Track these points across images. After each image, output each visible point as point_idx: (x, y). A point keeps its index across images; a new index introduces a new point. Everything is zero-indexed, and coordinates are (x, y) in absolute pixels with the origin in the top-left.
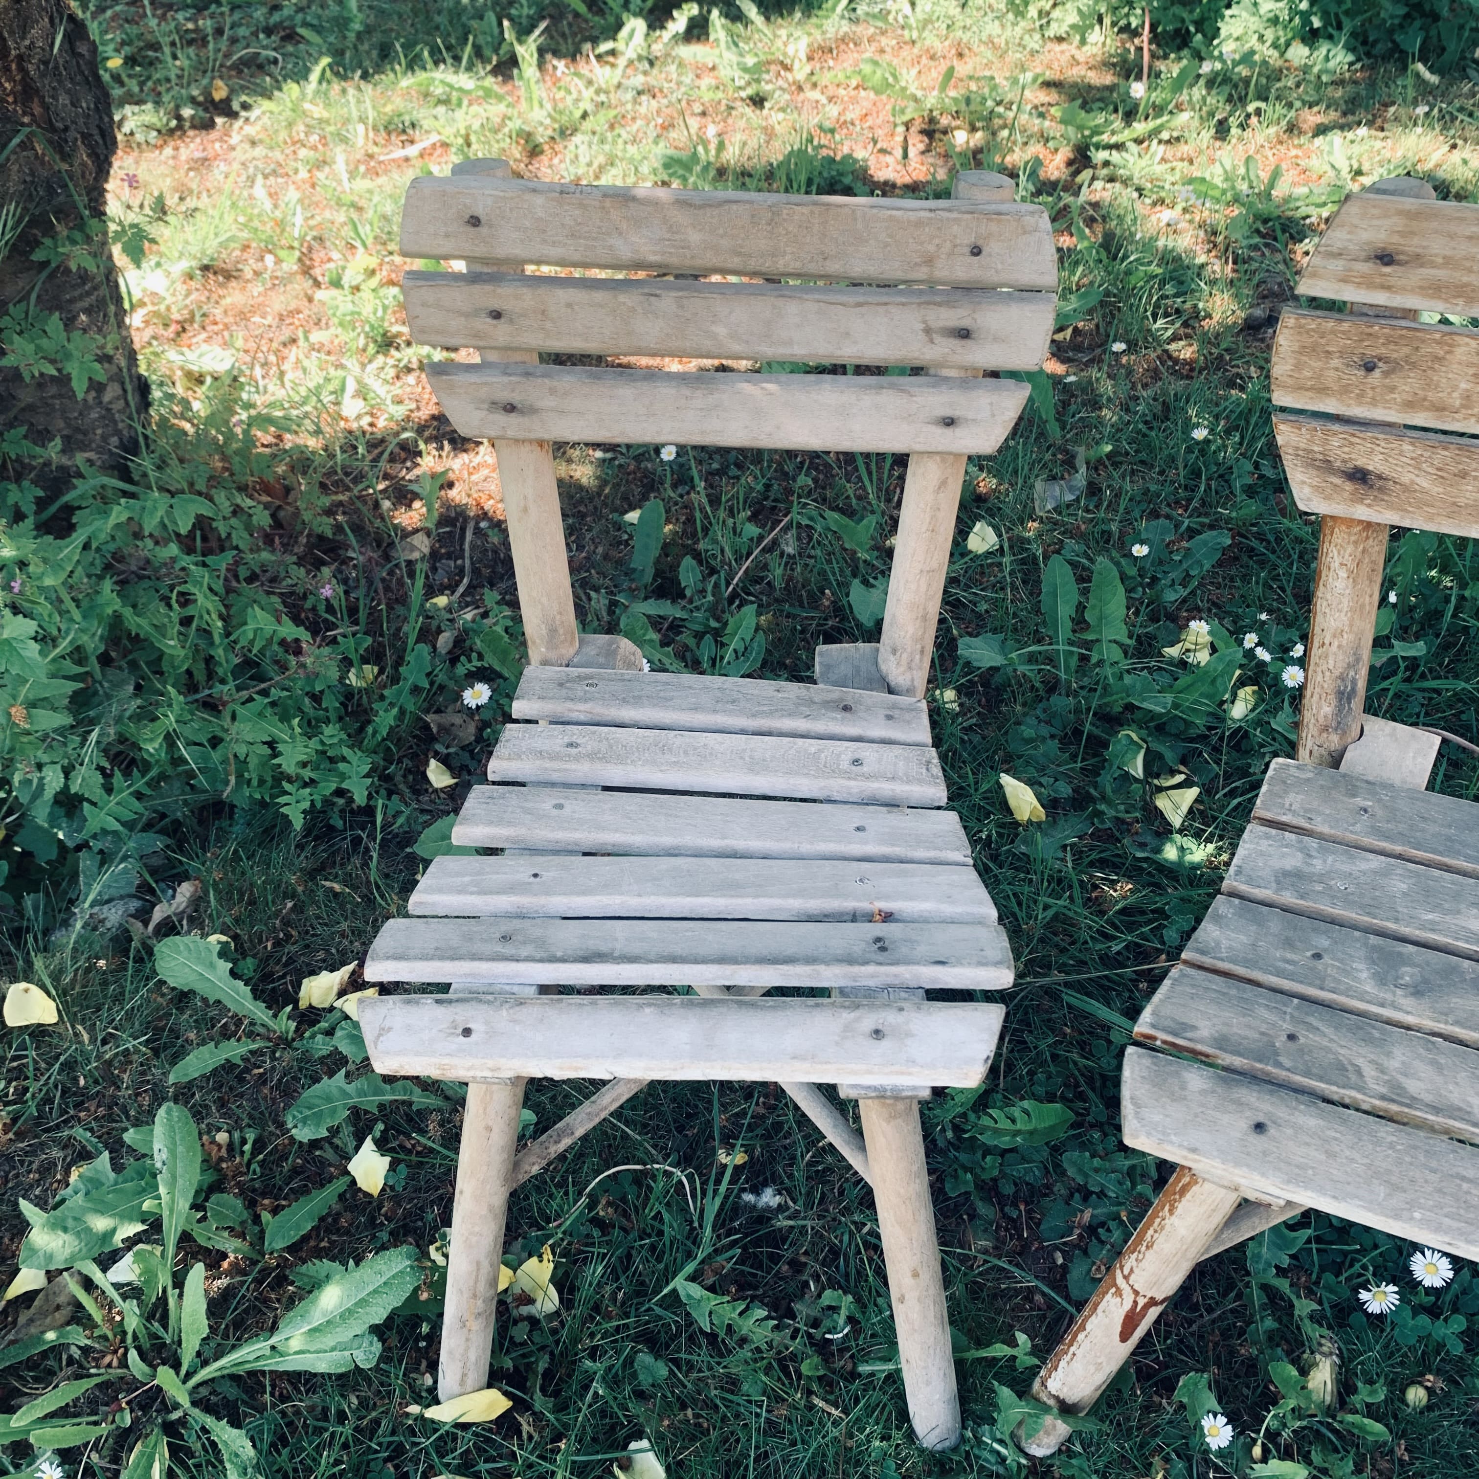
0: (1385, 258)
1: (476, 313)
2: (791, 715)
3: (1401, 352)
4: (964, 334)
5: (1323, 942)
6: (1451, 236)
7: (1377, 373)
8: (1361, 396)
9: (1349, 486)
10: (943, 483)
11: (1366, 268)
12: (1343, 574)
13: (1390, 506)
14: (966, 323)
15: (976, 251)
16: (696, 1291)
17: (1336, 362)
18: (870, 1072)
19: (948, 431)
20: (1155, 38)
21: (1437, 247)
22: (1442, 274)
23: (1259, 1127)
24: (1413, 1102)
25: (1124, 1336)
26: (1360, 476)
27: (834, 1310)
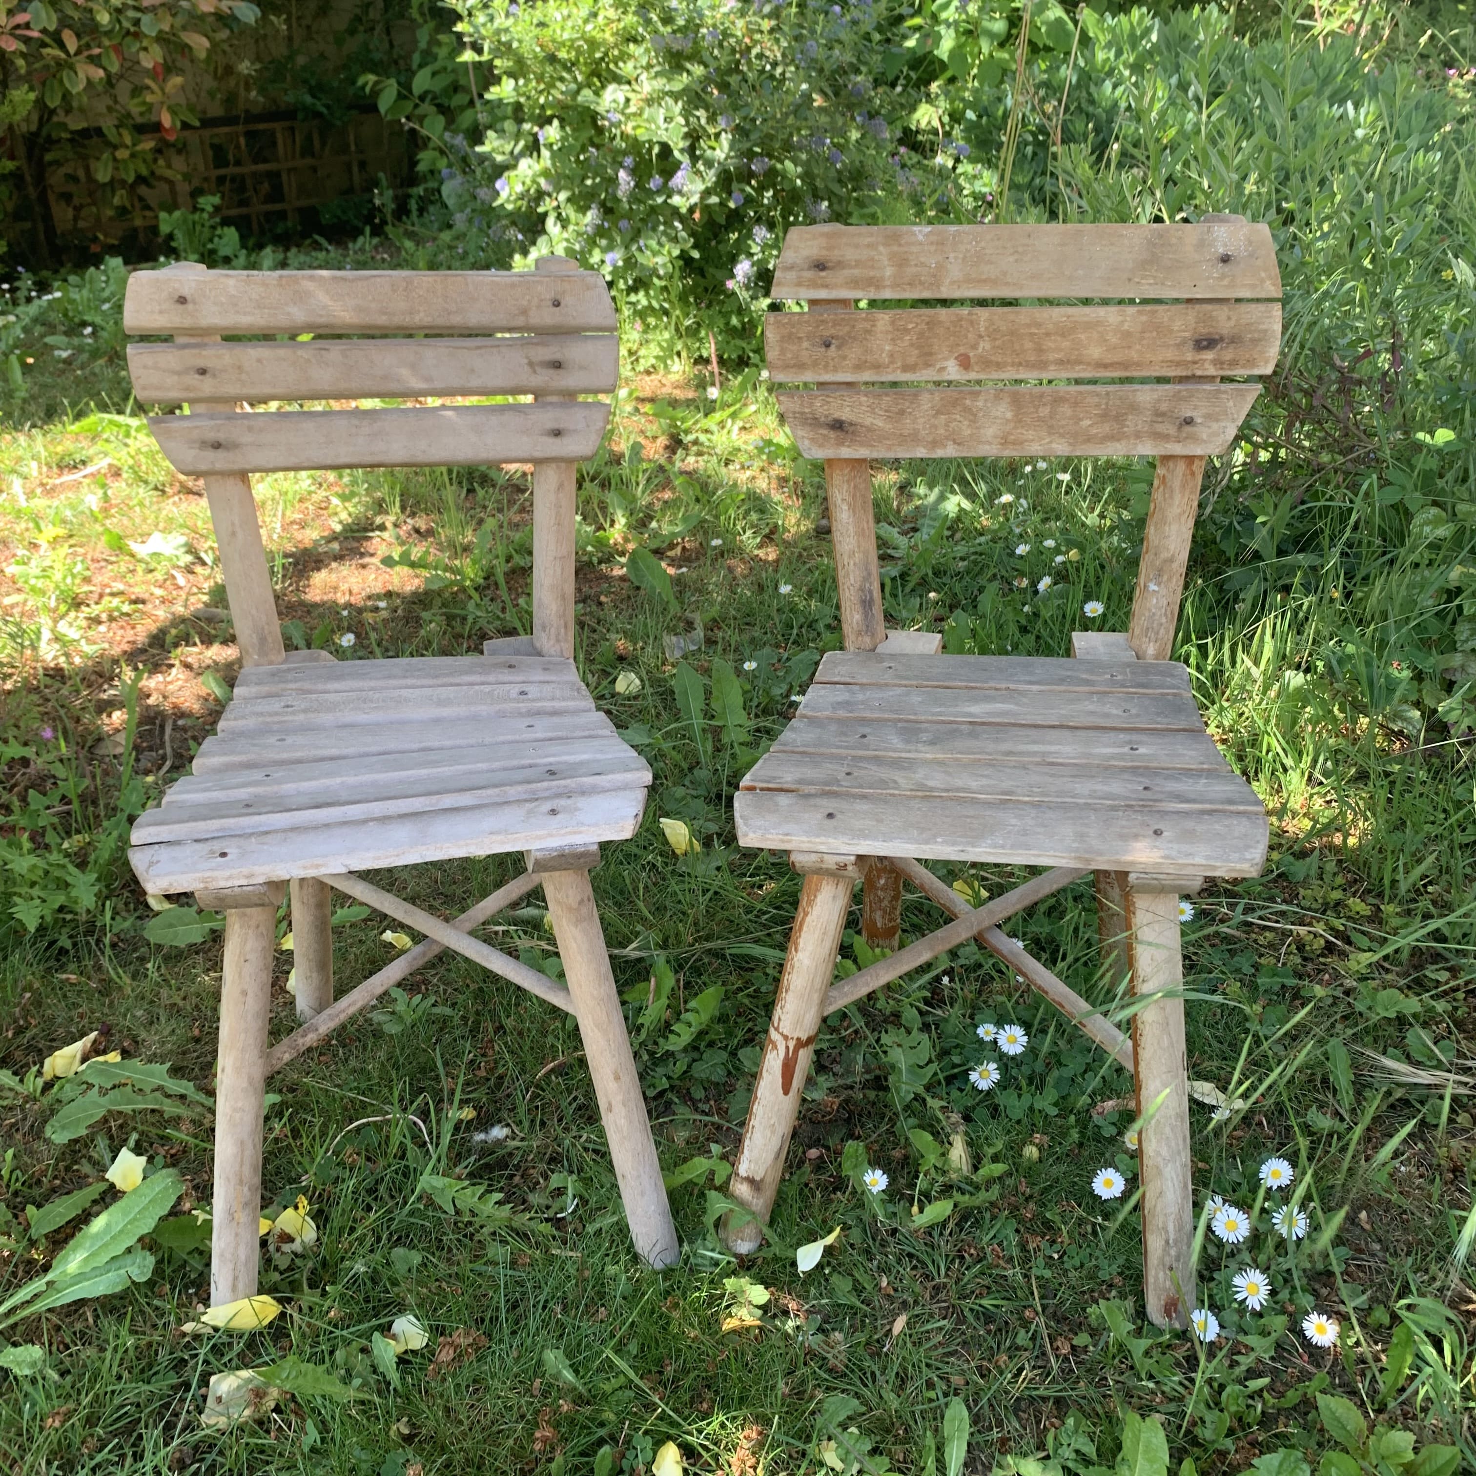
0: (820, 266)
1: (186, 371)
2: (466, 673)
3: (843, 331)
4: (557, 365)
5: (866, 730)
6: (857, 246)
7: (833, 348)
8: (826, 367)
9: (832, 434)
10: (561, 486)
11: (808, 274)
12: (845, 507)
13: (862, 444)
14: (558, 356)
15: (557, 304)
16: (439, 1182)
17: (805, 344)
18: (550, 835)
19: (557, 441)
20: (721, 361)
21: (850, 254)
22: (856, 272)
23: (830, 816)
25: (786, 1092)
26: (838, 426)
27: (560, 1192)
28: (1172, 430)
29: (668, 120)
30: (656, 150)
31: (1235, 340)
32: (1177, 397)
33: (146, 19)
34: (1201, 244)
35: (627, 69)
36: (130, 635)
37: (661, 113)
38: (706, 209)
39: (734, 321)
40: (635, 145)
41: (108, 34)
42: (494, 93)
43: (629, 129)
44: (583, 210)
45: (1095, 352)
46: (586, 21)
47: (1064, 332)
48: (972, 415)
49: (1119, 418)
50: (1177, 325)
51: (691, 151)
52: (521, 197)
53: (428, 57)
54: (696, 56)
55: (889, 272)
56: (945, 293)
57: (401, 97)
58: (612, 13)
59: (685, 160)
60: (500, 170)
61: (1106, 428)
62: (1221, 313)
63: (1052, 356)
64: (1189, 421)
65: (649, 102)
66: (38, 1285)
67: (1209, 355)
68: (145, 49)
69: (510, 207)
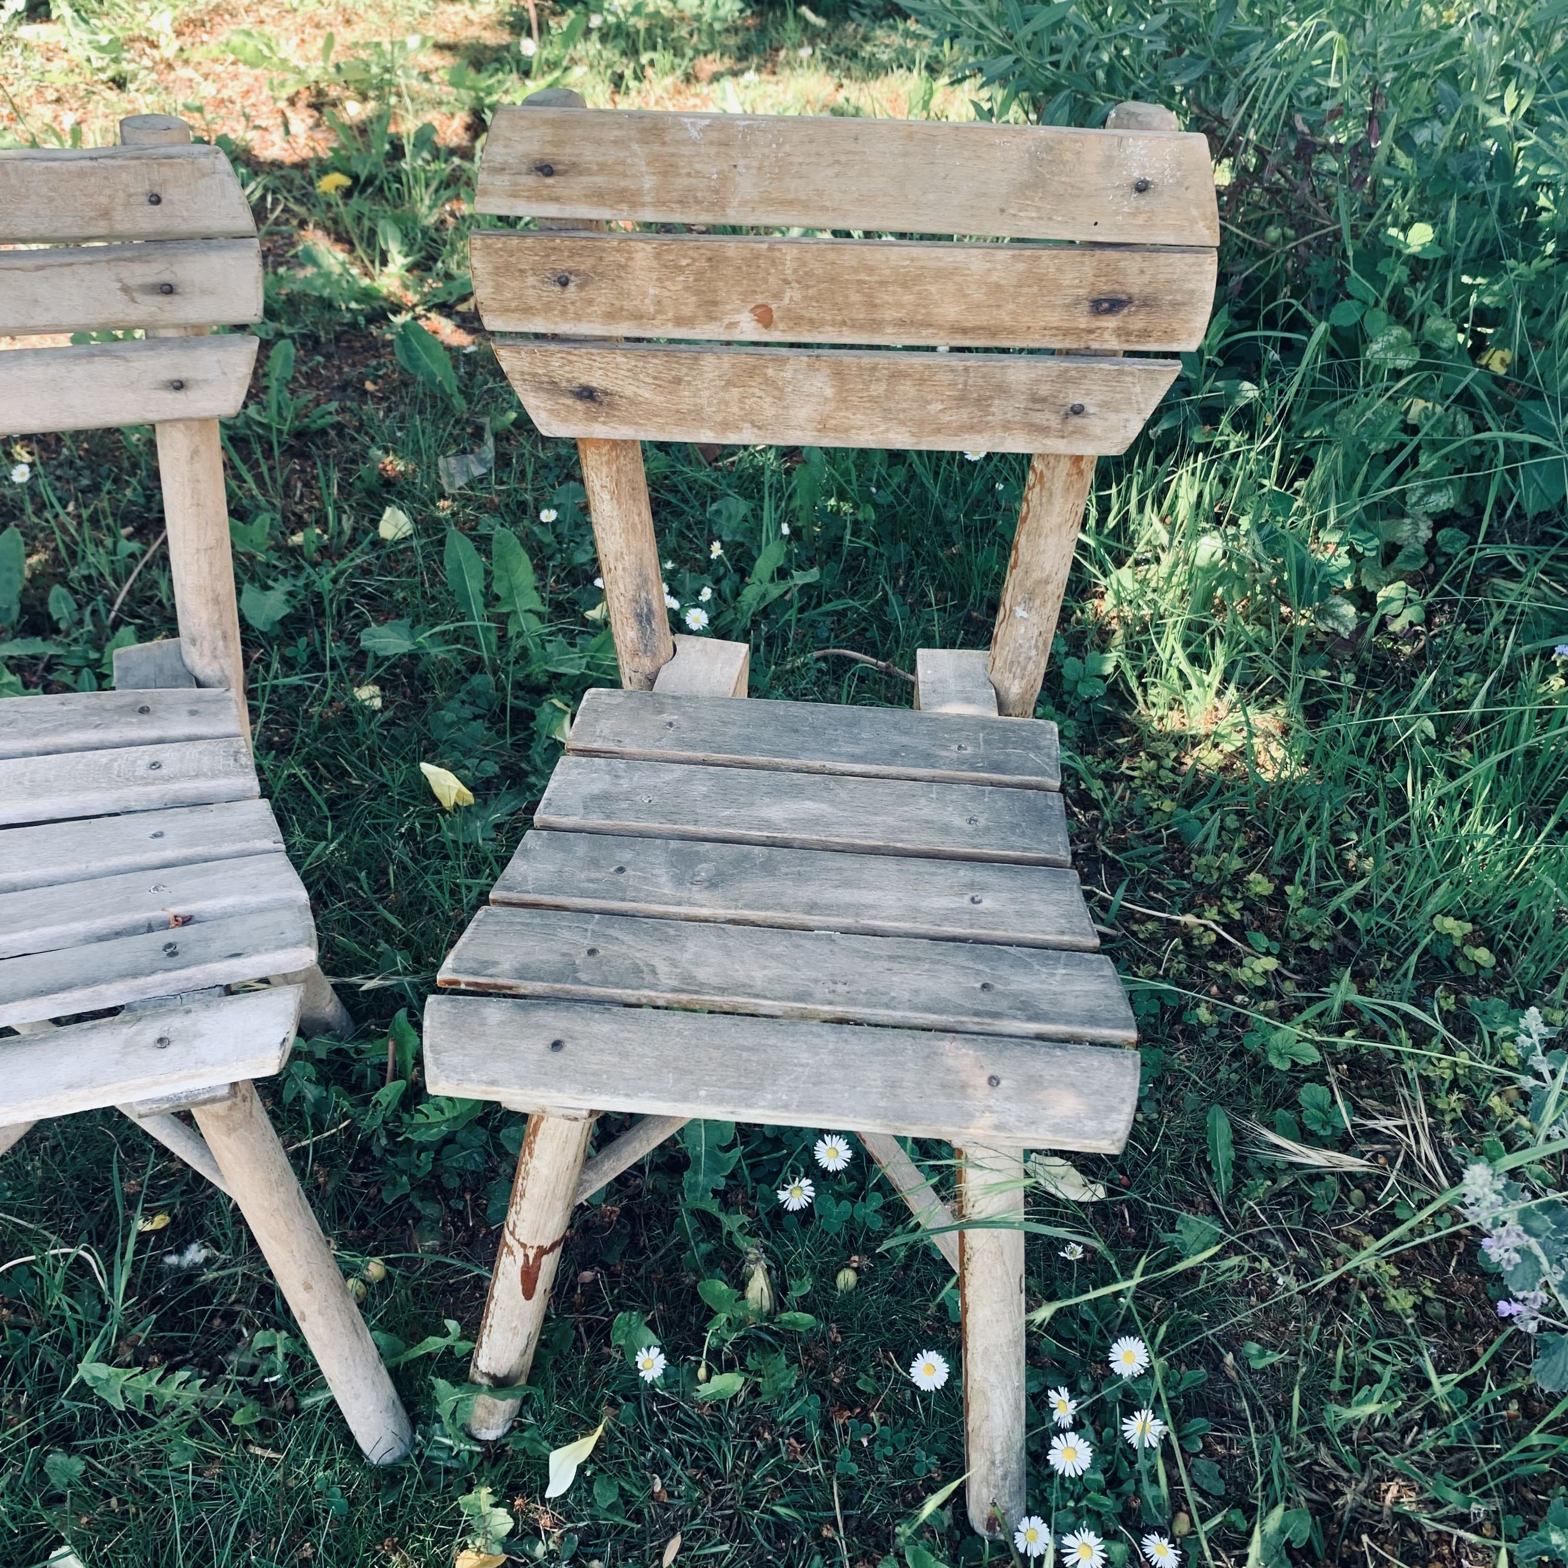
0: (546, 169)
3: (586, 264)
4: (168, 290)
5: (626, 856)
6: (599, 142)
7: (572, 287)
8: (564, 312)
9: (580, 406)
10: (195, 453)
11: (531, 181)
12: (607, 497)
13: (623, 421)
14: (166, 277)
15: (156, 200)
16: (103, 1370)
17: (531, 280)
18: (157, 1083)
19: (180, 395)
21: (588, 154)
22: (600, 180)
23: (557, 1045)
24: (701, 988)
25: (528, 1293)
26: (587, 394)
27: (266, 1351)
28: (1054, 422)
31: (1148, 303)
32: (1064, 378)
34: (1108, 163)
45: (950, 311)
47: (906, 282)
48: (778, 392)
49: (982, 403)
50: (1068, 278)
55: (649, 182)
56: (732, 217)
61: (964, 415)
62: (1131, 263)
63: (890, 314)
64: (1078, 411)
67: (1110, 322)
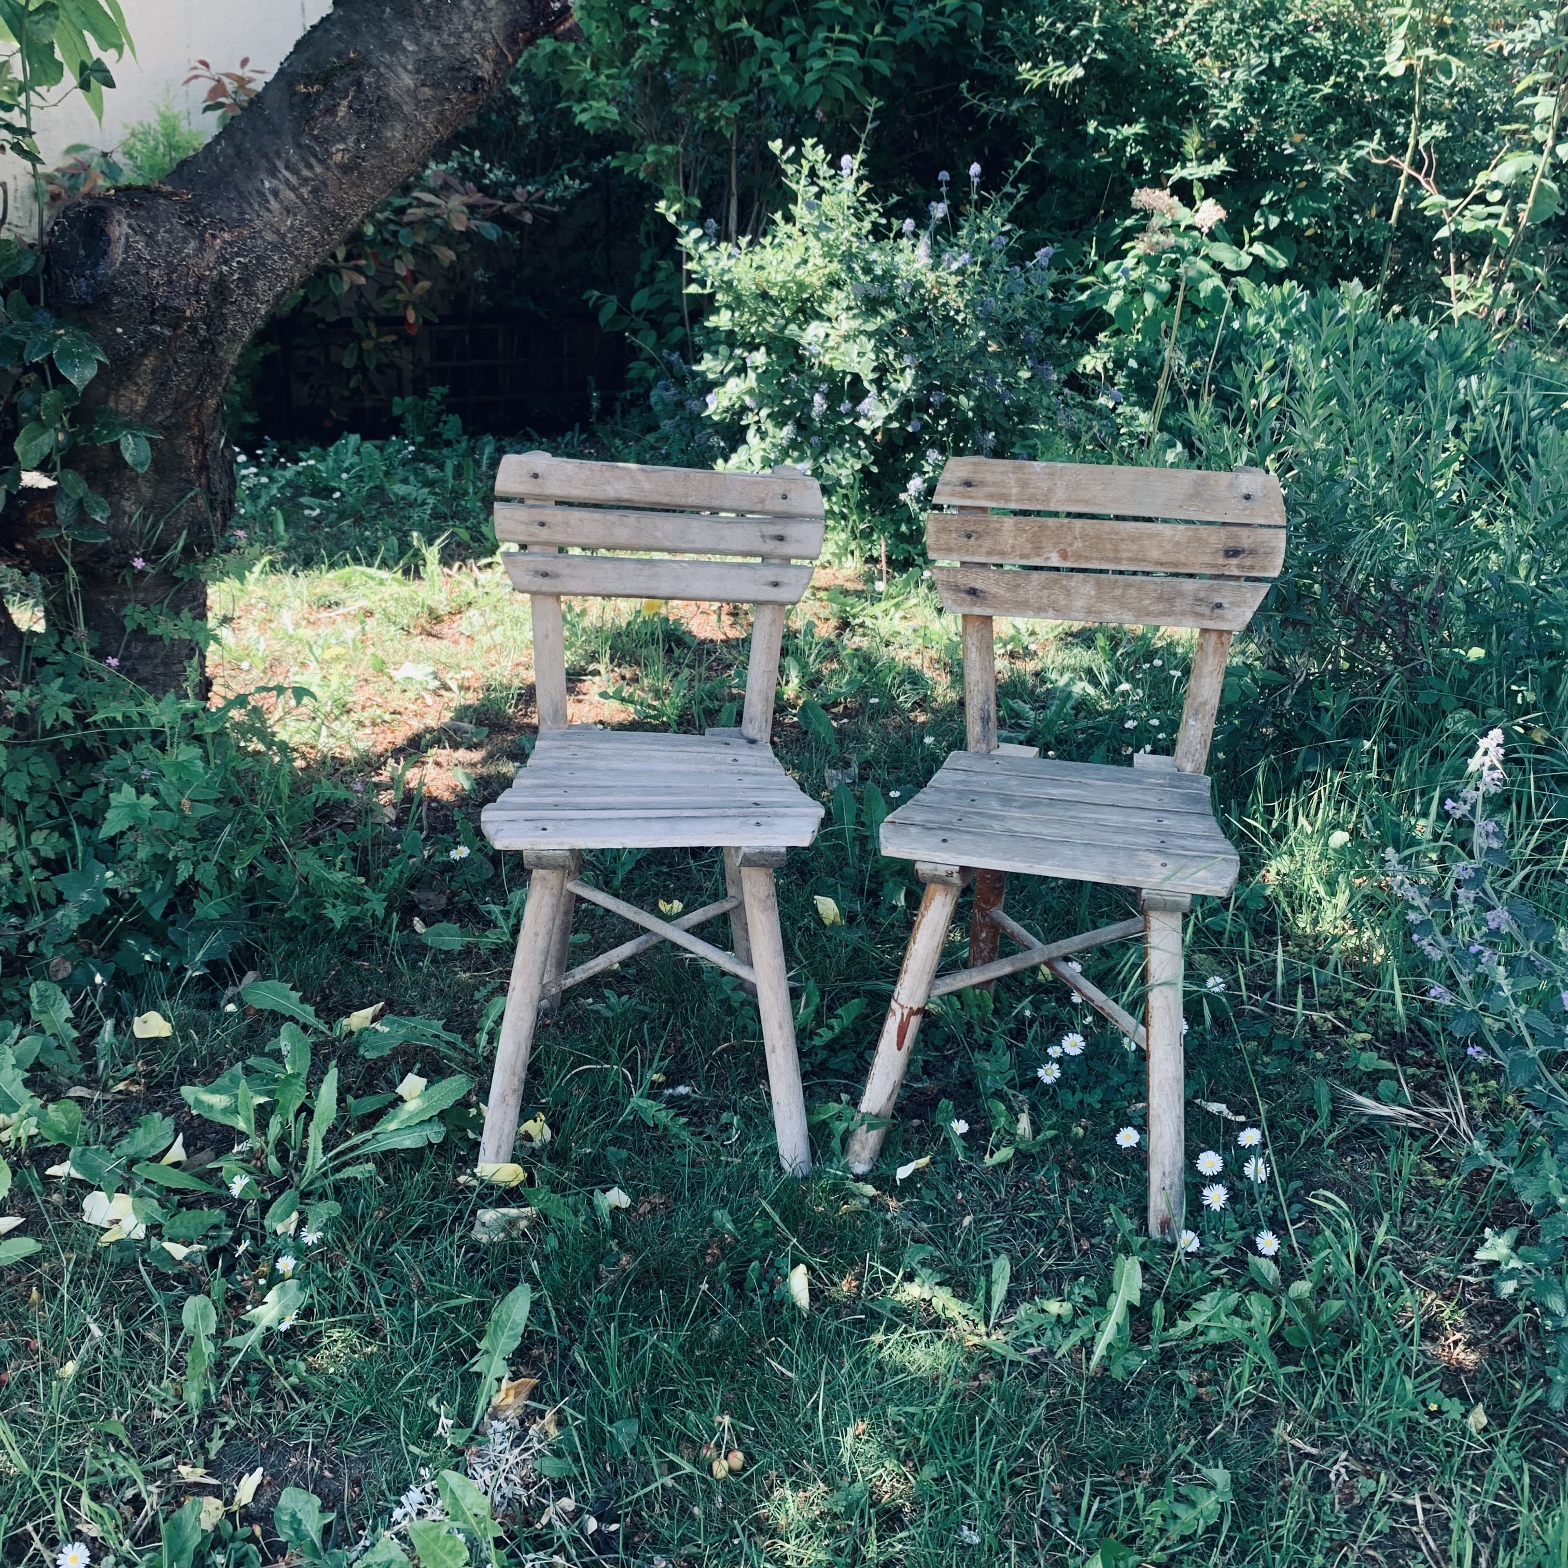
0: (968, 484)
1: (531, 523)
2: (695, 745)
3: (981, 528)
4: (781, 538)
5: (975, 798)
6: (993, 472)
7: (973, 539)
8: (968, 551)
9: (969, 598)
10: (773, 622)
11: (960, 489)
14: (782, 532)
15: (785, 497)
16: (644, 1104)
17: (954, 535)
19: (775, 589)
20: (889, 561)
21: (989, 478)
22: (992, 489)
23: (944, 841)
25: (899, 1048)
26: (973, 592)
27: (728, 1126)
28: (1207, 611)
29: (861, 354)
30: (848, 378)
31: (1252, 552)
32: (1212, 589)
33: (403, 232)
34: (1231, 486)
35: (829, 309)
36: (390, 737)
37: (856, 349)
38: (887, 432)
39: (904, 528)
40: (830, 374)
41: (371, 243)
42: (712, 321)
43: (826, 360)
44: (780, 425)
45: (1155, 554)
46: (797, 266)
47: (1134, 539)
48: (1068, 592)
49: (1170, 600)
50: (1213, 539)
51: (878, 382)
52: (726, 411)
53: (649, 279)
54: (889, 302)
55: (1015, 491)
56: (1053, 507)
57: (619, 311)
58: (820, 262)
59: (873, 389)
60: (709, 386)
61: (1160, 607)
62: (1244, 533)
63: (1126, 555)
64: (1219, 606)
65: (846, 338)
66: (367, 1135)
67: (1234, 561)
68: (400, 258)
69: (716, 418)
